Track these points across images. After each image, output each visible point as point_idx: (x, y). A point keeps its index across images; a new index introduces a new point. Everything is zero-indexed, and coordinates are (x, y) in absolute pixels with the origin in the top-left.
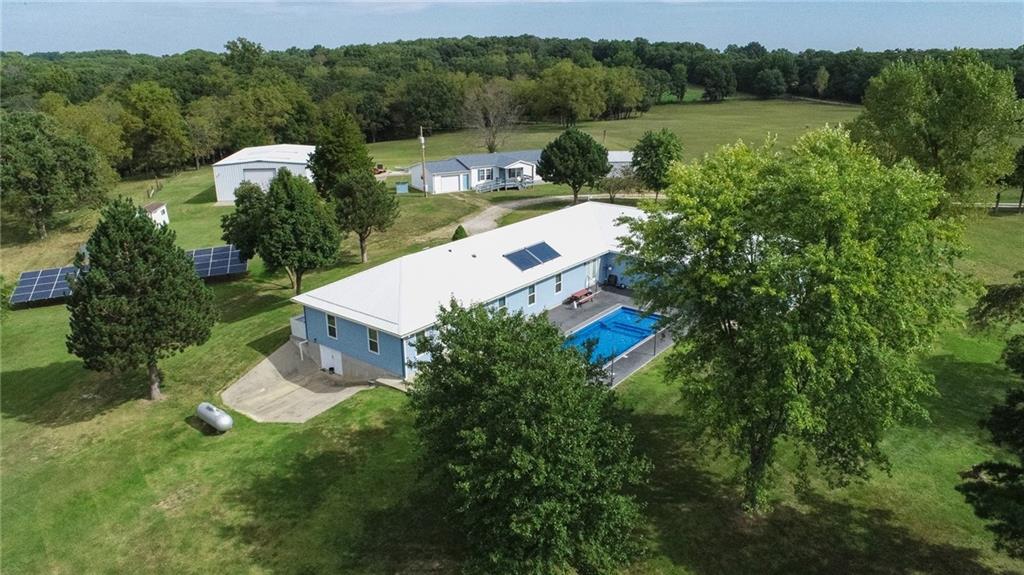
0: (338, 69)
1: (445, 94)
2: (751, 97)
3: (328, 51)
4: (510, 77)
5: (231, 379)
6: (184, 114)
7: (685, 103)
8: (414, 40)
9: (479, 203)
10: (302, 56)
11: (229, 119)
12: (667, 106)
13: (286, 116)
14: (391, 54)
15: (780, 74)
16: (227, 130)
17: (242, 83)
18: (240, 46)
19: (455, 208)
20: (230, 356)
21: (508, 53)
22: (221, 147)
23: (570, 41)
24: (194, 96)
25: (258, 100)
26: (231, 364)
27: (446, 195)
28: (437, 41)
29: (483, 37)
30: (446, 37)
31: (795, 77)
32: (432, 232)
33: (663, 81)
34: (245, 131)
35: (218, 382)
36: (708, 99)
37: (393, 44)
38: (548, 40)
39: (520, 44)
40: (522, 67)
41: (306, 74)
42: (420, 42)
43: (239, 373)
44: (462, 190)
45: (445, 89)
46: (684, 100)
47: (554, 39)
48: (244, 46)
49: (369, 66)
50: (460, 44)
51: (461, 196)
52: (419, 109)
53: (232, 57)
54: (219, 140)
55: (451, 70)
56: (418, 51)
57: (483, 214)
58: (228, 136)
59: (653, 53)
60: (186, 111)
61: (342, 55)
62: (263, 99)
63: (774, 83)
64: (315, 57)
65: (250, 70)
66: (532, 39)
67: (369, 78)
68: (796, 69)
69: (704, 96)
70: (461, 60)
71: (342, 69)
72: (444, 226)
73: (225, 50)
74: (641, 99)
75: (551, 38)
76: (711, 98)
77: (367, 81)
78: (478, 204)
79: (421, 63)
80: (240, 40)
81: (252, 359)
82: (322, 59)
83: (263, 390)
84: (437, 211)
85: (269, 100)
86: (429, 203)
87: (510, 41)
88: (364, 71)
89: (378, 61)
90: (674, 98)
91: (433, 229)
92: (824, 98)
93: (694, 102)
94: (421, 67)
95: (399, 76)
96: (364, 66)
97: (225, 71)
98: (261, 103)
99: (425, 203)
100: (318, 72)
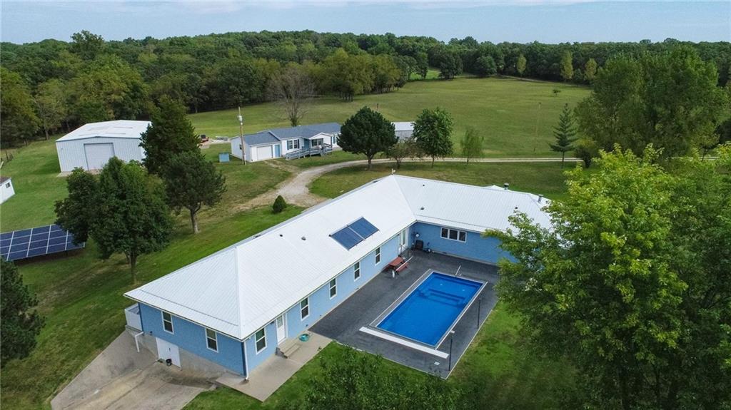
0: (165, 56)
1: (251, 75)
2: (473, 76)
3: (157, 40)
4: (300, 61)
5: (62, 381)
6: (34, 94)
7: (428, 80)
8: (223, 33)
9: (291, 169)
10: (137, 45)
11: (73, 97)
12: (416, 82)
13: (123, 93)
14: (207, 44)
15: (493, 60)
16: (72, 106)
17: (86, 67)
18: (84, 37)
19: (271, 174)
20: (62, 352)
21: (295, 43)
22: (68, 120)
23: (340, 35)
24: (44, 78)
25: (99, 81)
26: (63, 363)
27: (262, 162)
28: (242, 34)
29: (276, 31)
30: (248, 31)
31: (502, 62)
32: (254, 199)
33: (411, 65)
34: (88, 108)
35: (48, 386)
36: (443, 77)
37: (207, 36)
38: (323, 34)
39: (303, 36)
40: (308, 54)
41: (139, 59)
42: (228, 35)
43: (71, 374)
44: (274, 157)
45: (252, 71)
46: (427, 77)
47: (328, 33)
48: (87, 37)
49: (190, 54)
50: (259, 36)
51: (274, 163)
52: (231, 87)
53: (78, 46)
54: (66, 115)
55: (254, 56)
56: (227, 42)
57: (295, 180)
58: (74, 111)
59: (400, 44)
60: (36, 91)
61: (168, 44)
62: (102, 81)
63: (489, 66)
64: (147, 46)
65: (93, 57)
66: (312, 34)
67: (190, 63)
68: (502, 57)
69: (440, 75)
70: (262, 48)
71: (169, 56)
72: (264, 192)
73: (72, 40)
74: (398, 78)
75: (326, 32)
76: (446, 77)
77: (189, 65)
78: (289, 170)
79: (230, 51)
80: (84, 33)
81: (86, 355)
82: (152, 47)
83: (97, 392)
84: (256, 178)
85: (109, 82)
86: (248, 170)
87: (296, 35)
88: (187, 57)
89: (197, 49)
90: (419, 77)
91: (255, 197)
92: (523, 76)
93: (434, 80)
94: (231, 54)
95: (214, 61)
96: (187, 53)
97: (72, 57)
98: (102, 84)
99: (244, 171)
100: (149, 58)
